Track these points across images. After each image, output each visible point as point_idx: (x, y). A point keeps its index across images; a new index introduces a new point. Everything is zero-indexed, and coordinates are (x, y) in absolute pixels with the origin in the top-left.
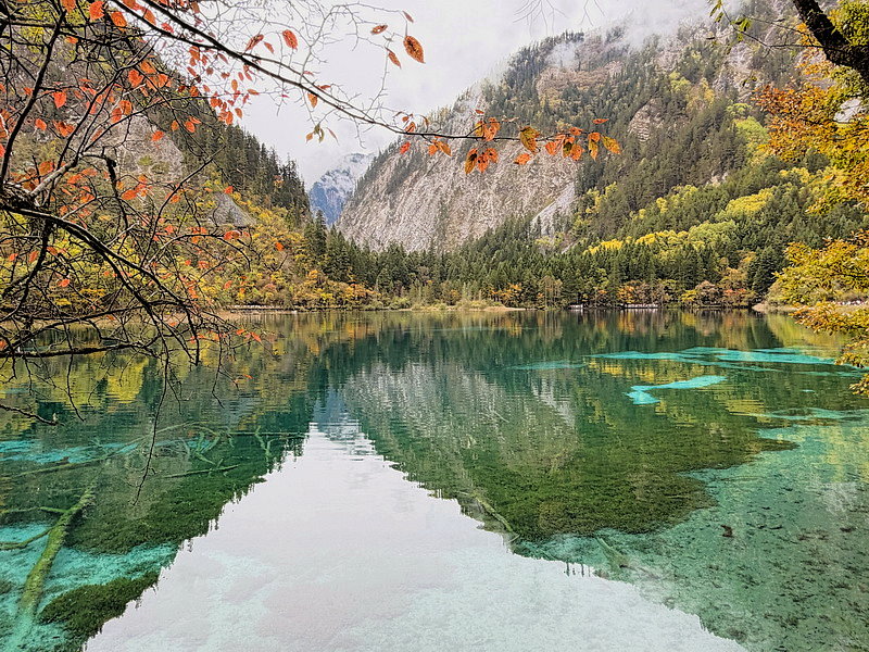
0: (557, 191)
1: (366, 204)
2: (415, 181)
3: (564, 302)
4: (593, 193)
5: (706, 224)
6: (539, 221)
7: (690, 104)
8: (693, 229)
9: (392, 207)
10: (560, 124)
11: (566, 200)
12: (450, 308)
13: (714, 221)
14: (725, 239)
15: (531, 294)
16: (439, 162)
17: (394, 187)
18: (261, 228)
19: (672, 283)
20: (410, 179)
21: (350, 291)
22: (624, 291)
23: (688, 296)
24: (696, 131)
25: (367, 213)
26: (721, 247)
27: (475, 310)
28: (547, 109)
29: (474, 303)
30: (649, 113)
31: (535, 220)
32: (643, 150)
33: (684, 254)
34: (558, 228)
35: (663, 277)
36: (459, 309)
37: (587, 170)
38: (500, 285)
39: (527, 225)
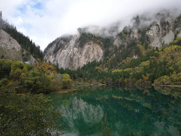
1: (47, 55)
4: (108, 57)
5: (138, 67)
8: (136, 68)
9: (55, 57)
10: (98, 41)
16: (67, 47)
17: (55, 52)
20: (60, 50)
25: (48, 58)
30: (118, 41)
37: (106, 52)
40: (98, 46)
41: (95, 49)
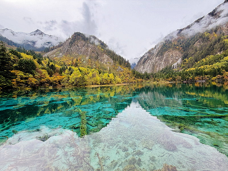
0: (177, 60)
2: (148, 61)
3: (182, 81)
4: (186, 59)
5: (218, 63)
6: (174, 66)
7: (210, 38)
8: (214, 64)
9: (144, 66)
10: (177, 47)
11: (179, 61)
12: (157, 82)
13: (220, 62)
14: (224, 66)
15: (174, 79)
16: (152, 57)
17: (144, 63)
18: (125, 71)
19: (209, 76)
21: (140, 80)
22: (196, 78)
23: (214, 78)
24: (212, 43)
25: (139, 67)
26: (222, 67)
27: (163, 83)
28: (174, 45)
29: (163, 81)
30: (199, 42)
31: (173, 66)
32: (198, 50)
33: (212, 69)
34: (178, 67)
35: (206, 75)
36: (159, 83)
37: (184, 55)
38: (167, 78)
39: (171, 67)
40: (177, 52)
41: (174, 54)
